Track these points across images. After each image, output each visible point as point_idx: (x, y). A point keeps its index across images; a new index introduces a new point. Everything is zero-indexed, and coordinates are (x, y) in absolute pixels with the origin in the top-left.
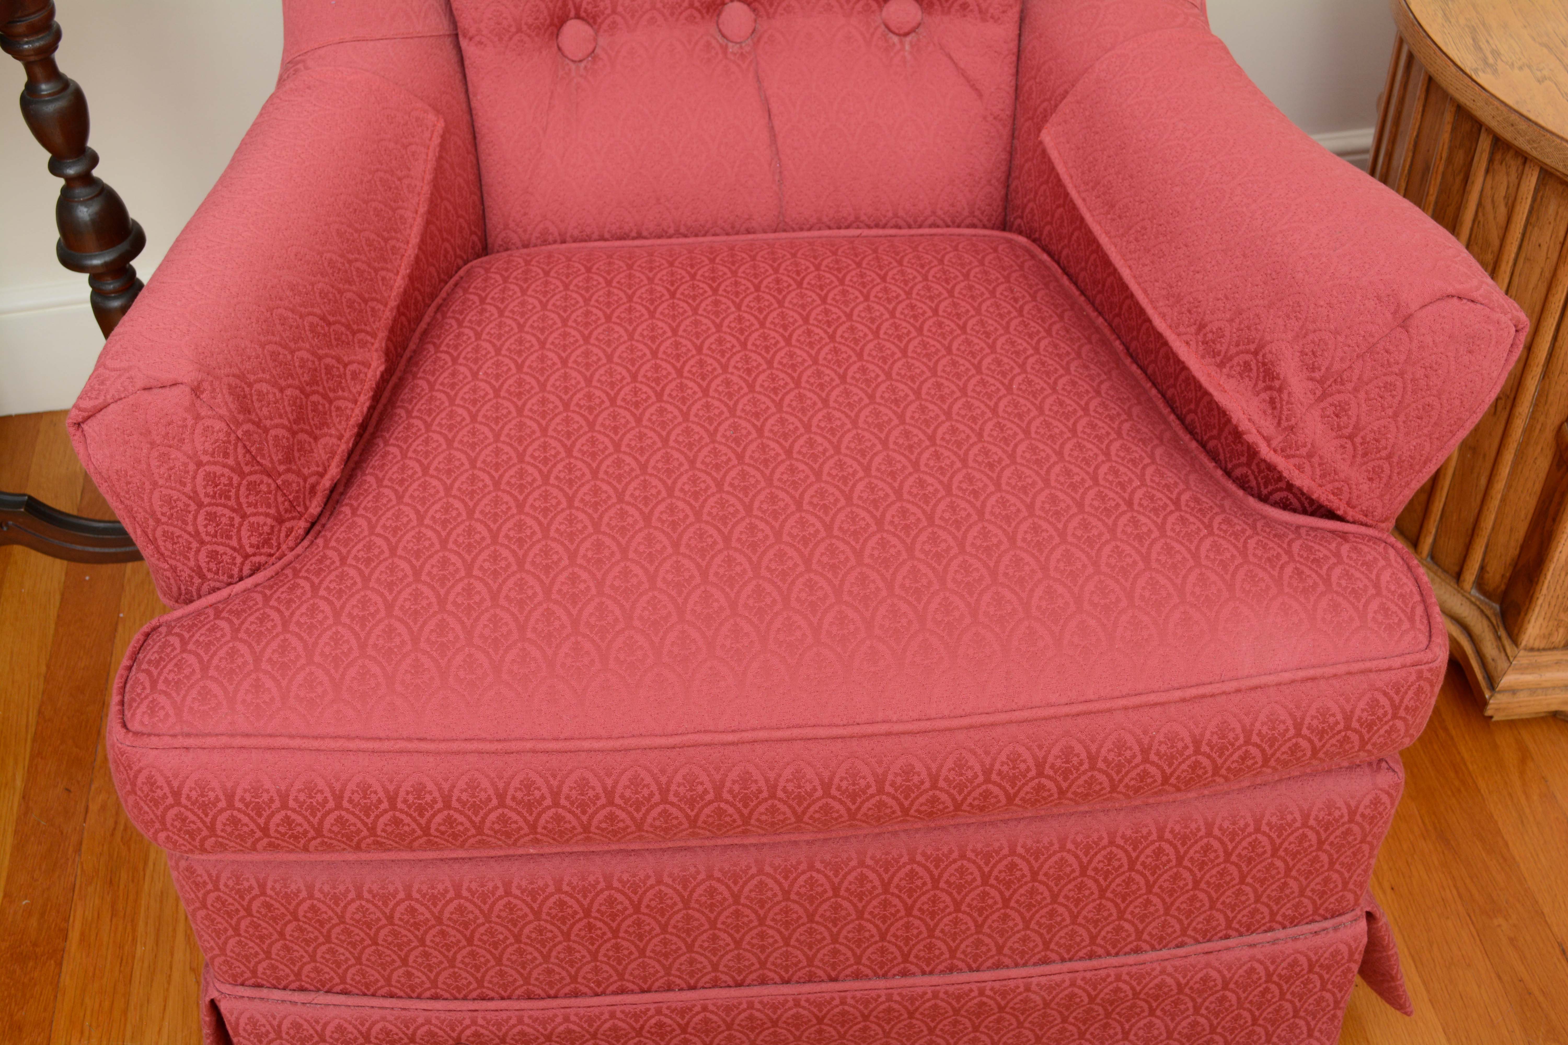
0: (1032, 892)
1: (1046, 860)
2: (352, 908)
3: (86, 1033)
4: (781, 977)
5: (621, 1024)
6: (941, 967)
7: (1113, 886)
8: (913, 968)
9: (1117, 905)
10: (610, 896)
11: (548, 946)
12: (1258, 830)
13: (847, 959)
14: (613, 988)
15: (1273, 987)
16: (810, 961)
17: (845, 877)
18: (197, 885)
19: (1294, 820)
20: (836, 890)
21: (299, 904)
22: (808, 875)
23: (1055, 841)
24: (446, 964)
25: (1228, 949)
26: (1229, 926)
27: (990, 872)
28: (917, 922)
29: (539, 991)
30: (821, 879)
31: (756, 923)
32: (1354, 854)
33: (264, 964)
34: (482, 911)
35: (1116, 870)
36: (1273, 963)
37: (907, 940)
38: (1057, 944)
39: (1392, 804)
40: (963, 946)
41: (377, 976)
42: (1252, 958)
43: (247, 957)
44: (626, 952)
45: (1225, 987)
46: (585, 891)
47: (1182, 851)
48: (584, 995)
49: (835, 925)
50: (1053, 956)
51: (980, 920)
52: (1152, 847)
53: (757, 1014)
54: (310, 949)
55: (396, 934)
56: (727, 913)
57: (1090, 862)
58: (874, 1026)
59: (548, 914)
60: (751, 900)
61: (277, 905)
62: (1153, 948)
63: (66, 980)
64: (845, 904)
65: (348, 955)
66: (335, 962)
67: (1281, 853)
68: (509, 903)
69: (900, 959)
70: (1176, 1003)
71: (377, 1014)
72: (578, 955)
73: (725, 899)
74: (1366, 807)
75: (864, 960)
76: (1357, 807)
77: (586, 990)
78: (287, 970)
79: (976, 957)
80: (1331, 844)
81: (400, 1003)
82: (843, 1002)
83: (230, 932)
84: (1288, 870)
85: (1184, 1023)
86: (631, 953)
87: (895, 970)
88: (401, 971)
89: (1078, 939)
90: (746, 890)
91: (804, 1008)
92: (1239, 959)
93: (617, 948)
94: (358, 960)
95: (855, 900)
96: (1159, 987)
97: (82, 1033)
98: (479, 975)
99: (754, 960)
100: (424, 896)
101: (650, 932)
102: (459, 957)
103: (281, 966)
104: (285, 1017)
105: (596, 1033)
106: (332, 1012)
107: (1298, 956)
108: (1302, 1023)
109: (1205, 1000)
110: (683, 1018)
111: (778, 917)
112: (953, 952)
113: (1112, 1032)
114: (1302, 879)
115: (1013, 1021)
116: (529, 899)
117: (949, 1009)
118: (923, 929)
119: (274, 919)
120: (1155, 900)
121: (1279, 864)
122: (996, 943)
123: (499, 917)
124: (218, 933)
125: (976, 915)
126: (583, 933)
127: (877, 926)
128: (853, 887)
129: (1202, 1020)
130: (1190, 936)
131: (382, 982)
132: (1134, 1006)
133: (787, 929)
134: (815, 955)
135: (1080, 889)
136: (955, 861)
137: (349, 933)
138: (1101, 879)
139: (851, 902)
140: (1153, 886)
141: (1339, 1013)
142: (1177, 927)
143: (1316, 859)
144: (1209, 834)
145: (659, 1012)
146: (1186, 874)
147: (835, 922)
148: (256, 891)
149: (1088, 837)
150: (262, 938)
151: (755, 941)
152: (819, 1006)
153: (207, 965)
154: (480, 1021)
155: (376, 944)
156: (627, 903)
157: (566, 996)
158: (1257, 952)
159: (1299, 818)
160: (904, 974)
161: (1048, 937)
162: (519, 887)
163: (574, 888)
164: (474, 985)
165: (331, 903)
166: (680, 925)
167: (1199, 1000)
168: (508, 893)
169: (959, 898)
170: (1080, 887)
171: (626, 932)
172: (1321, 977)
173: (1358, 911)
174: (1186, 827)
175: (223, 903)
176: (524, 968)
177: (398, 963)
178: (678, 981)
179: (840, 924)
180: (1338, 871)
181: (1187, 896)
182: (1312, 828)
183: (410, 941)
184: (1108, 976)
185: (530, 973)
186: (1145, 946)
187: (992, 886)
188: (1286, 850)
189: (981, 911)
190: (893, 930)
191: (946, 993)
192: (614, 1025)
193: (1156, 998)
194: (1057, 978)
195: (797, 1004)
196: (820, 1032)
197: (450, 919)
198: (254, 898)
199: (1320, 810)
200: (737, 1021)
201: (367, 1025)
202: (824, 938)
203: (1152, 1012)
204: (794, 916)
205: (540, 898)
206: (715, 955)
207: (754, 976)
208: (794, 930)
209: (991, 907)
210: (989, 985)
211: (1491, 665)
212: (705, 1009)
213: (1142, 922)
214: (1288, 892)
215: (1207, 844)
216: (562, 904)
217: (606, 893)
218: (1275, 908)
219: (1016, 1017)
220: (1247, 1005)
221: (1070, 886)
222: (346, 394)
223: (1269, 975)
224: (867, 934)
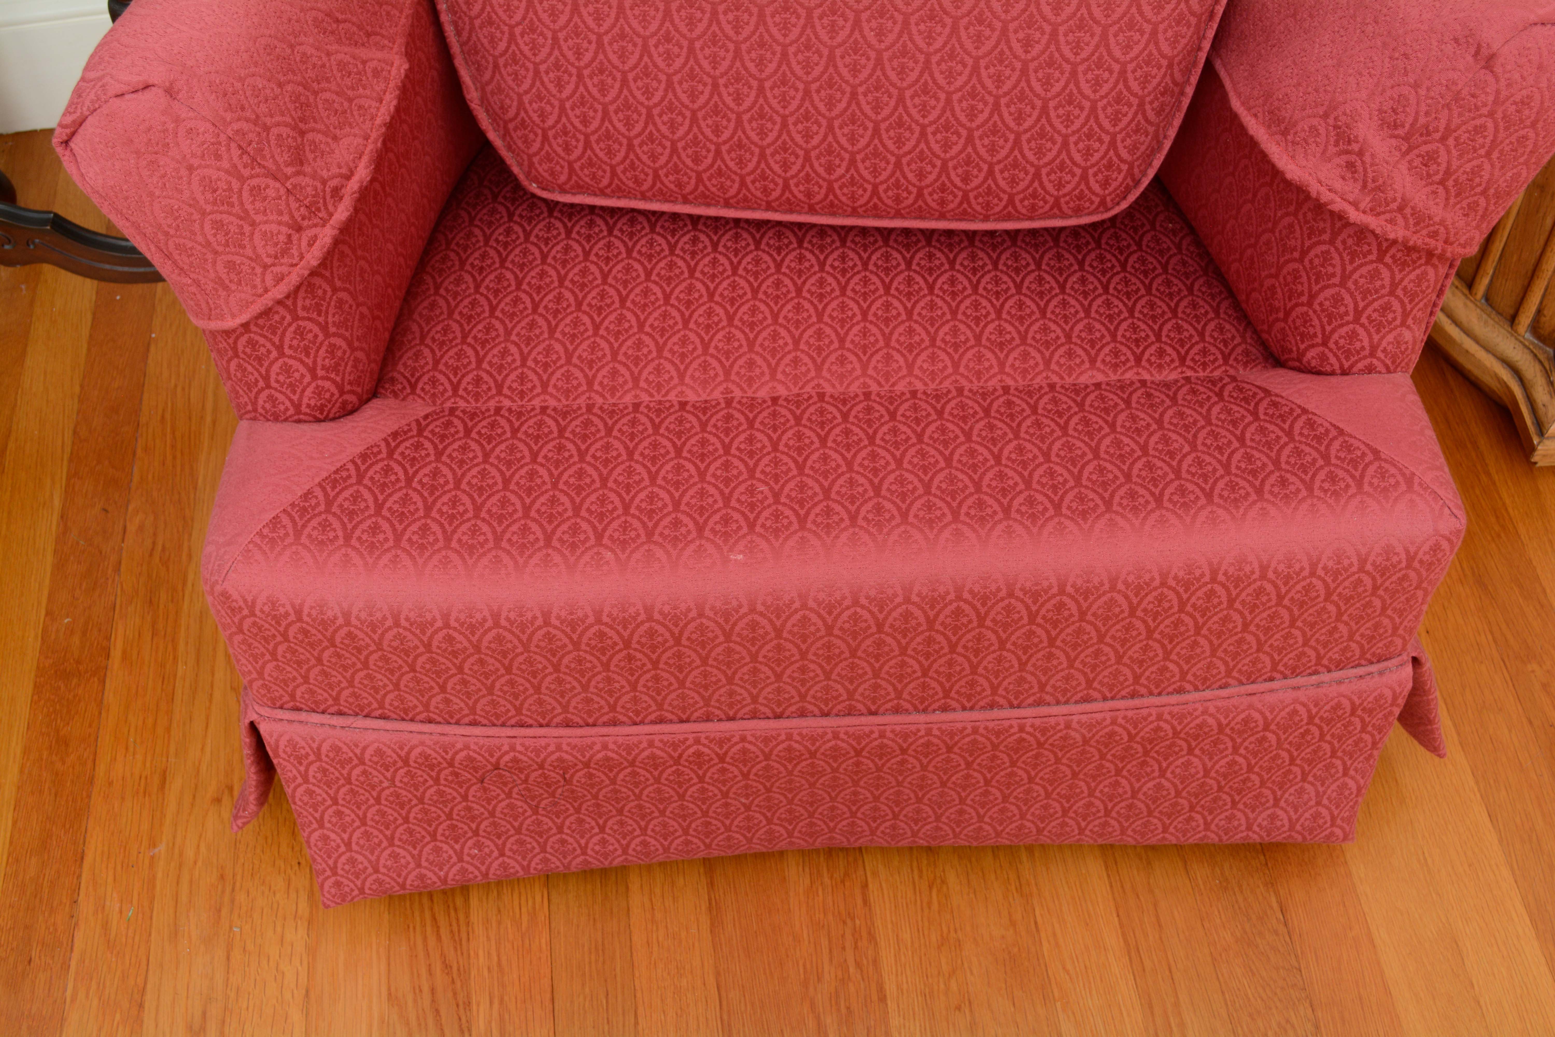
0: (1079, 632)
1: (1095, 600)
2: (390, 635)
3: (131, 749)
4: (821, 709)
5: (659, 753)
6: (982, 703)
7: (1162, 627)
8: (954, 704)
9: (1163, 646)
10: (651, 628)
11: (587, 676)
12: (1313, 574)
13: (888, 694)
14: (652, 717)
15: (1314, 729)
16: (851, 695)
17: (889, 613)
18: (233, 610)
19: (1351, 565)
20: (880, 626)
21: (336, 631)
22: (852, 610)
23: (1106, 581)
24: (484, 692)
25: (1271, 691)
26: (1274, 668)
27: (1038, 611)
28: (960, 659)
29: (577, 719)
30: (866, 615)
31: (797, 657)
32: (1408, 600)
33: (303, 688)
34: (520, 640)
35: (1166, 611)
36: (1316, 705)
37: (949, 676)
38: (1100, 682)
39: (1452, 551)
40: (1005, 683)
41: (416, 702)
42: (1296, 701)
43: (285, 682)
44: (665, 683)
45: (1266, 728)
46: (625, 623)
47: (1234, 593)
48: (623, 723)
49: (878, 661)
50: (1095, 694)
51: (1024, 658)
52: (1204, 589)
53: (796, 746)
54: (348, 675)
55: (433, 662)
56: (767, 647)
57: (1139, 603)
58: (911, 759)
59: (588, 645)
60: (794, 635)
61: (314, 631)
62: (1196, 689)
63: (110, 697)
64: (889, 640)
65: (386, 681)
66: (373, 687)
67: (1335, 597)
68: (549, 633)
69: (941, 695)
70: (1215, 743)
71: (415, 739)
72: (617, 685)
73: (767, 633)
74: (1425, 553)
75: (905, 695)
76: (1416, 553)
77: (625, 719)
78: (326, 695)
79: (1017, 695)
80: (1386, 589)
81: (439, 729)
82: (882, 735)
83: (268, 657)
84: (1340, 614)
85: (1223, 762)
86: (671, 684)
87: (936, 705)
88: (439, 698)
89: (1122, 678)
90: (789, 624)
91: (843, 740)
92: (1282, 702)
93: (657, 679)
94: (397, 686)
95: (899, 637)
96: (1200, 726)
97: (127, 749)
98: (517, 703)
99: (794, 692)
100: (462, 625)
101: (690, 664)
102: (498, 685)
103: (320, 691)
104: (324, 740)
105: (634, 760)
106: (371, 736)
107: (1342, 699)
108: (1338, 763)
109: (1245, 740)
110: (721, 747)
111: (821, 652)
112: (994, 689)
113: (1149, 769)
114: (1352, 624)
115: (1051, 756)
116: (568, 630)
117: (988, 744)
118: (966, 665)
119: (311, 645)
120: (1202, 641)
121: (1332, 608)
122: (1039, 682)
123: (537, 646)
124: (255, 658)
125: (1020, 653)
126: (622, 664)
127: (919, 662)
128: (897, 624)
129: (1241, 760)
130: (1234, 678)
131: (420, 708)
132: (1173, 744)
133: (828, 663)
134: (855, 690)
135: (1127, 630)
136: (1002, 599)
137: (387, 660)
138: (1150, 620)
139: (895, 638)
140: (1202, 628)
141: (1375, 752)
142: (1222, 668)
143: (1369, 604)
144: (1263, 577)
145: (697, 741)
146: (1236, 617)
147: (877, 658)
148: (292, 617)
149: (1139, 577)
150: (299, 663)
151: (796, 675)
152: (858, 739)
153: (245, 688)
154: (519, 748)
155: (414, 671)
156: (667, 635)
157: (605, 724)
158: (1301, 695)
159: (1356, 563)
160: (945, 709)
161: (1091, 676)
162: (558, 617)
163: (614, 620)
164: (513, 712)
165: (368, 630)
166: (721, 658)
167: (1239, 740)
168: (547, 623)
169: (1004, 636)
170: (1128, 628)
171: (666, 663)
172: (1362, 720)
173: (1405, 657)
174: (1240, 570)
175: (260, 628)
176: (563, 696)
177: (437, 689)
178: (717, 712)
179: (882, 660)
180: (1389, 617)
181: (1236, 638)
182: (1368, 573)
183: (448, 668)
184: (1150, 715)
185: (569, 702)
186: (1188, 687)
187: (1039, 625)
188: (1340, 594)
189: (1025, 650)
190: (935, 666)
191: (986, 728)
192: (653, 754)
193: (1196, 737)
194: (1099, 716)
195: (836, 736)
196: (857, 764)
197: (488, 648)
198: (289, 625)
199: (1378, 555)
200: (775, 752)
201: (406, 749)
202: (866, 673)
203: (1190, 751)
204: (837, 651)
205: (580, 629)
206: (755, 687)
207: (793, 708)
208: (836, 665)
209: (1036, 646)
210: (1029, 722)
211: (1541, 411)
212: (743, 739)
213: (1187, 662)
214: (1337, 636)
215: (1260, 587)
216: (601, 635)
217: (647, 625)
218: (1322, 652)
219: (1055, 754)
220: (1286, 746)
221: (1118, 627)
222: (368, 92)
223: (1311, 718)
224: (909, 670)
